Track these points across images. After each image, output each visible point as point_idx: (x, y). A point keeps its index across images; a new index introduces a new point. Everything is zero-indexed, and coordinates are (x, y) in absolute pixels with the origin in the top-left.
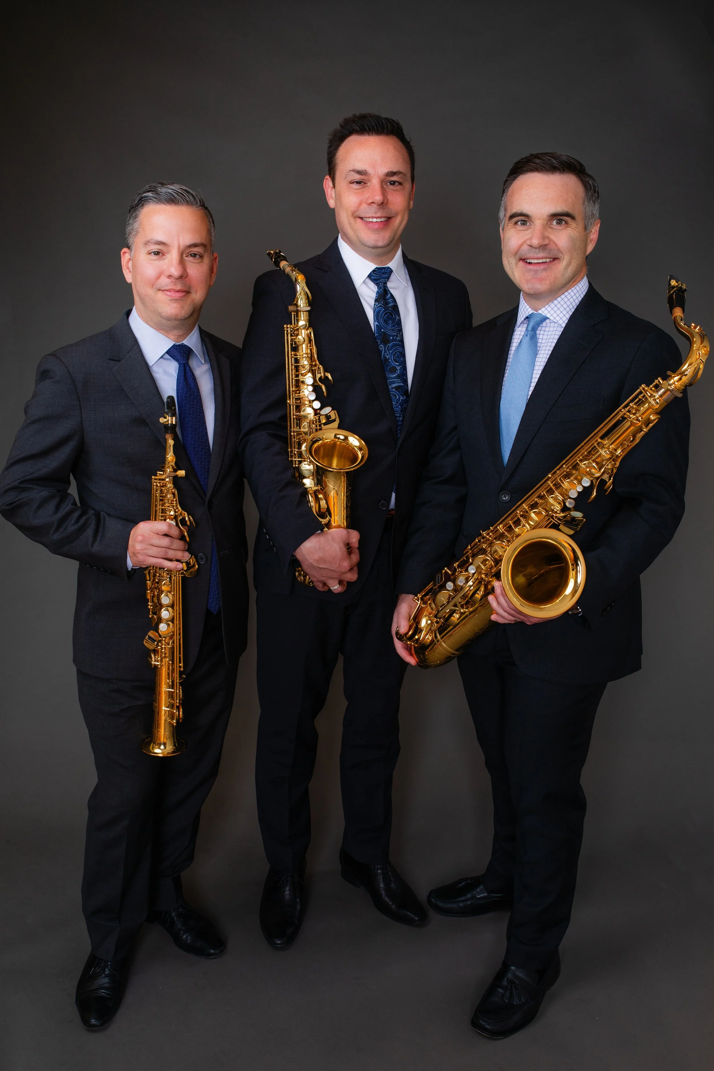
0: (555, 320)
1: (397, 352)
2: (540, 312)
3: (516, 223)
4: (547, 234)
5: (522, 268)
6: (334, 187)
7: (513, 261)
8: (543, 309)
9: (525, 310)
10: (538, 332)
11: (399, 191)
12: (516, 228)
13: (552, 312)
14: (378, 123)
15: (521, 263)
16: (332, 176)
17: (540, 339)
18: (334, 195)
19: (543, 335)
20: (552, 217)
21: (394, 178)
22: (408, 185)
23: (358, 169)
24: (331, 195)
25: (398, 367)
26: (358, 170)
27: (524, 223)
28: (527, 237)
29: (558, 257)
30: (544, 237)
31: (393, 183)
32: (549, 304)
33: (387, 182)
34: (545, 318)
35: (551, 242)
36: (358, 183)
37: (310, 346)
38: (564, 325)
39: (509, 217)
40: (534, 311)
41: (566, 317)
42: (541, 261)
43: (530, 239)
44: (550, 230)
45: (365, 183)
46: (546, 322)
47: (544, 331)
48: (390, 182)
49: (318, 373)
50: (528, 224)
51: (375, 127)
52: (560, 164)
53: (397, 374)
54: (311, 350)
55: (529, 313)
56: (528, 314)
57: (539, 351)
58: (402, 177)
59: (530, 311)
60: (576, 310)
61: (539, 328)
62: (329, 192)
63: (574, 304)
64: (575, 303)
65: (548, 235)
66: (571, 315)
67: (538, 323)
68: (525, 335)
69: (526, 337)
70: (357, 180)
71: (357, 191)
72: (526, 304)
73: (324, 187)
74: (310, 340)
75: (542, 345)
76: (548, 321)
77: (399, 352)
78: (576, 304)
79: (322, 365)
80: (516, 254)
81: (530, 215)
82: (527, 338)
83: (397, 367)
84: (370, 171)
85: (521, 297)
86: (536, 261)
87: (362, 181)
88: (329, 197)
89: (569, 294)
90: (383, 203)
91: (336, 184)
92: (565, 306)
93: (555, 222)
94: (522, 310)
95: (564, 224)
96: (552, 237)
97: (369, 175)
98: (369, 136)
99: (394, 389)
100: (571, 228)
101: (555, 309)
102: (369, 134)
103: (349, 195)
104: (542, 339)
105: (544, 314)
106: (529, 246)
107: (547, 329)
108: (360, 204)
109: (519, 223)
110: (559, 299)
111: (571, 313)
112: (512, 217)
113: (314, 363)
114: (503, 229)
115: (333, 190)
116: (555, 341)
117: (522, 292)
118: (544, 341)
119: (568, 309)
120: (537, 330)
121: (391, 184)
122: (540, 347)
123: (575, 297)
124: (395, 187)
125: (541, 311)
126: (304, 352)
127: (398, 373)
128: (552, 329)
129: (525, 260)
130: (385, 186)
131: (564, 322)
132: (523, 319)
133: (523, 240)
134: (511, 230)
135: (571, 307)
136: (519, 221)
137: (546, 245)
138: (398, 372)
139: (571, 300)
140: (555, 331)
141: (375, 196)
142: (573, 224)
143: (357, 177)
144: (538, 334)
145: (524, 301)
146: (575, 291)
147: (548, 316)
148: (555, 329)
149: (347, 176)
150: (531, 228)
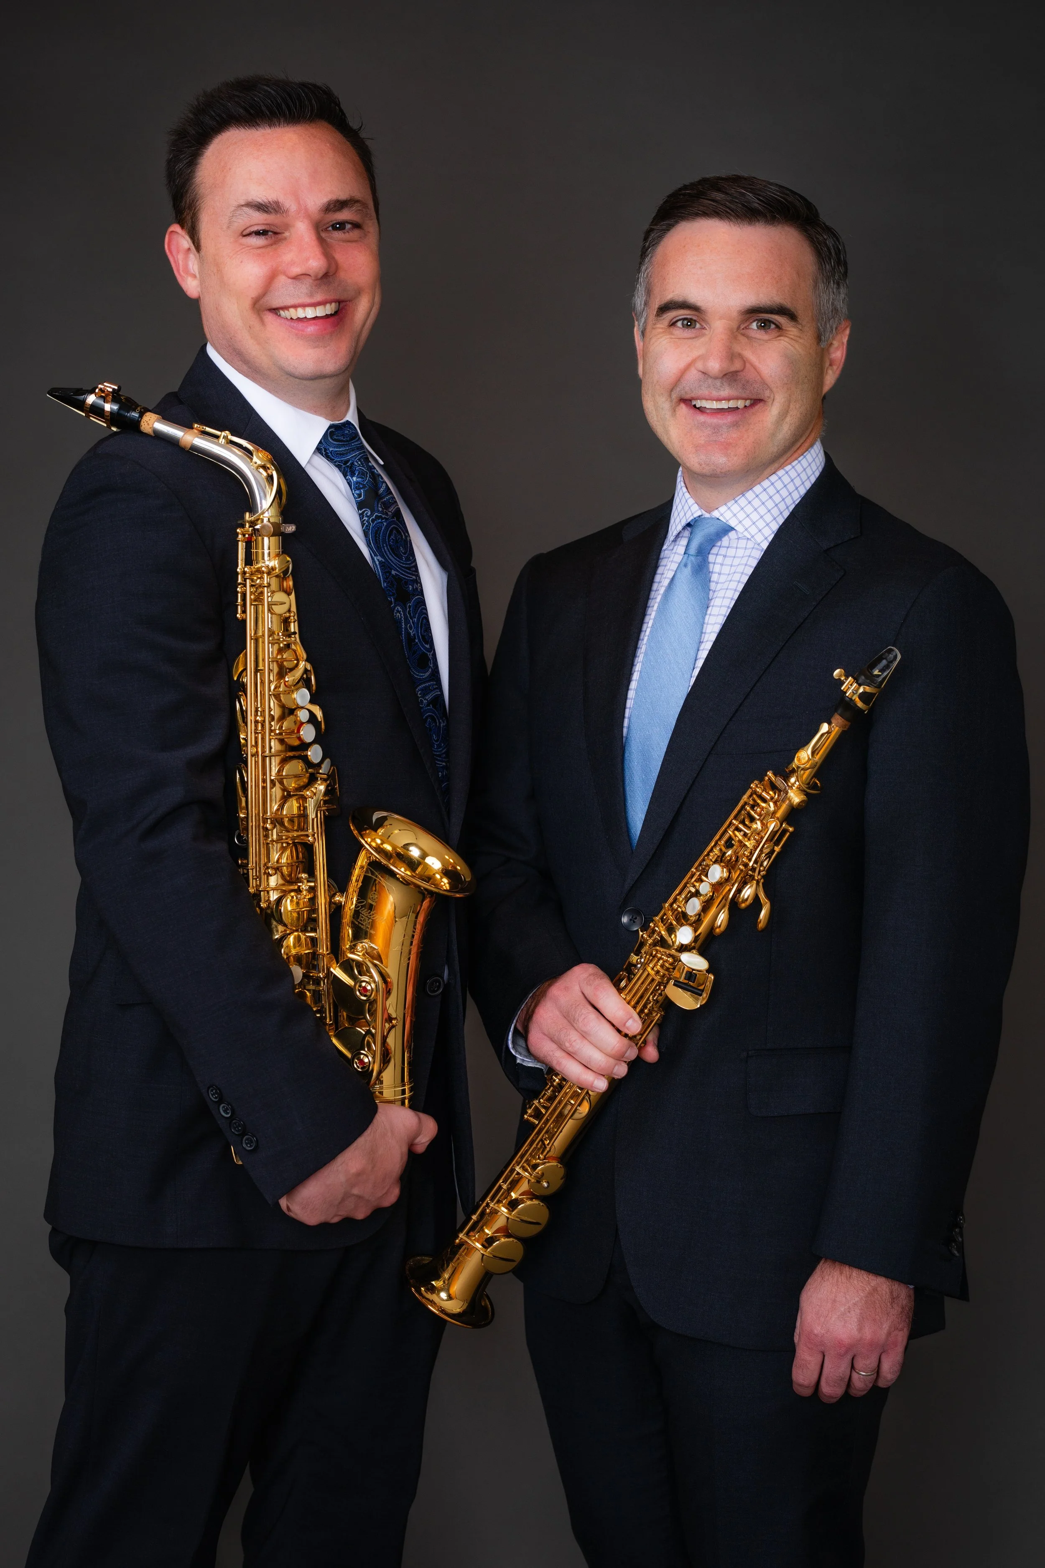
0: (746, 534)
2: (716, 514)
3: (673, 324)
4: (737, 348)
5: (685, 419)
6: (196, 247)
7: (665, 404)
8: (723, 509)
9: (686, 508)
10: (711, 558)
11: (356, 244)
12: (672, 334)
13: (741, 515)
15: (683, 409)
16: (188, 225)
17: (715, 573)
18: (195, 266)
19: (722, 565)
20: (748, 315)
22: (372, 230)
24: (188, 266)
27: (690, 323)
28: (696, 353)
29: (760, 397)
30: (732, 356)
32: (736, 499)
34: (727, 529)
35: (748, 365)
36: (262, 233)
38: (765, 545)
39: (658, 308)
40: (704, 512)
41: (770, 528)
42: (724, 405)
43: (703, 358)
44: (743, 340)
45: (278, 232)
46: (729, 537)
47: (725, 556)
48: (334, 225)
50: (698, 326)
51: (283, 106)
52: (766, 204)
55: (692, 515)
56: (692, 518)
57: (711, 599)
59: (695, 511)
60: (792, 514)
61: (715, 550)
62: (182, 263)
63: (789, 501)
64: (792, 498)
65: (740, 351)
66: (781, 524)
67: (711, 540)
68: (683, 564)
69: (683, 568)
70: (258, 227)
71: (259, 252)
72: (687, 495)
73: (167, 252)
75: (719, 586)
76: (732, 534)
78: (794, 502)
80: (672, 390)
81: (703, 308)
82: (688, 571)
83: (428, 654)
84: (286, 202)
85: (679, 479)
86: (715, 405)
87: (271, 228)
88: (183, 273)
89: (780, 478)
90: (326, 273)
91: (203, 244)
92: (770, 504)
93: (754, 325)
94: (680, 507)
95: (773, 329)
96: (748, 354)
97: (286, 211)
98: (272, 129)
100: (788, 337)
101: (749, 509)
102: (270, 125)
104: (720, 574)
105: (724, 518)
106: (700, 373)
107: (731, 552)
108: (270, 279)
109: (679, 324)
110: (758, 489)
111: (781, 521)
112: (664, 309)
114: (643, 333)
115: (194, 255)
116: (745, 579)
117: (681, 469)
118: (723, 578)
119: (775, 512)
120: (709, 553)
121: (338, 229)
122: (714, 591)
123: (791, 487)
124: (344, 236)
125: (719, 511)
128: (740, 552)
129: (691, 401)
130: (324, 233)
131: (766, 538)
132: (680, 528)
133: (689, 359)
134: (661, 337)
135: (782, 506)
136: (680, 320)
137: (736, 372)
139: (784, 493)
140: (746, 556)
141: (307, 259)
142: (793, 329)
144: (712, 563)
145: (684, 489)
146: (793, 474)
147: (732, 523)
148: (748, 552)
150: (704, 335)
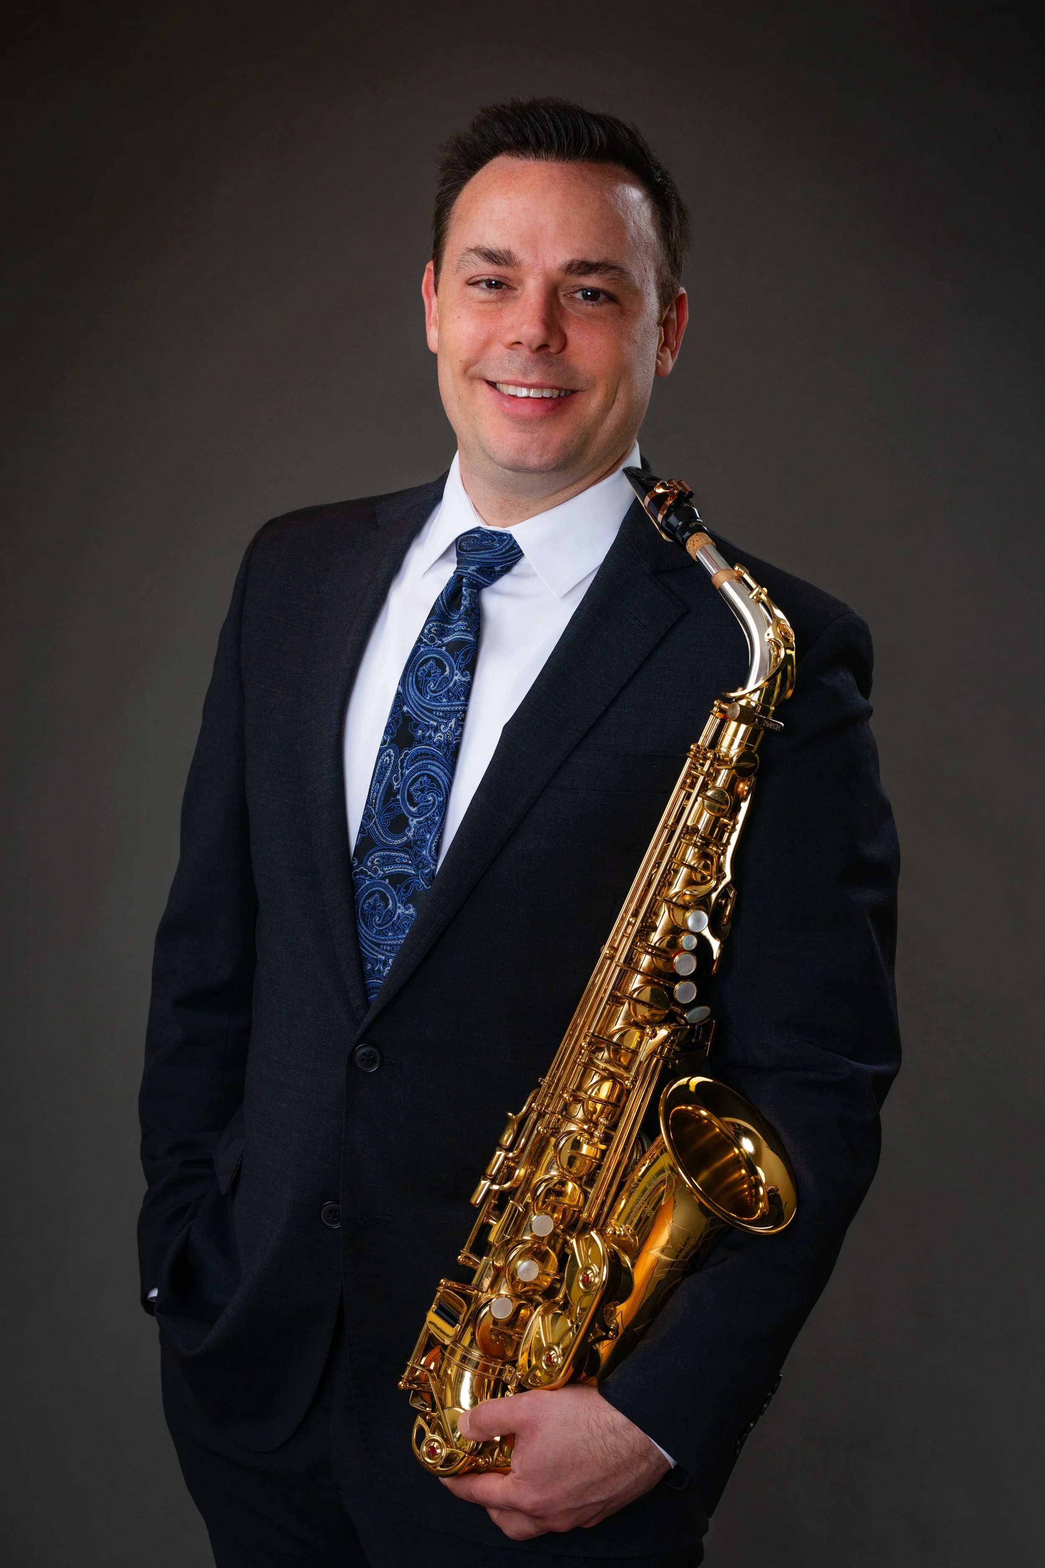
1: (423, 775)
23: (491, 248)
25: (412, 820)
26: (491, 253)
36: (492, 284)
53: (405, 839)
70: (487, 278)
77: (429, 776)
83: (411, 818)
87: (500, 281)
88: (429, 321)
90: (546, 346)
99: (387, 881)
115: (436, 299)
127: (409, 838)
138: (410, 834)
141: (524, 324)
149: (464, 265)
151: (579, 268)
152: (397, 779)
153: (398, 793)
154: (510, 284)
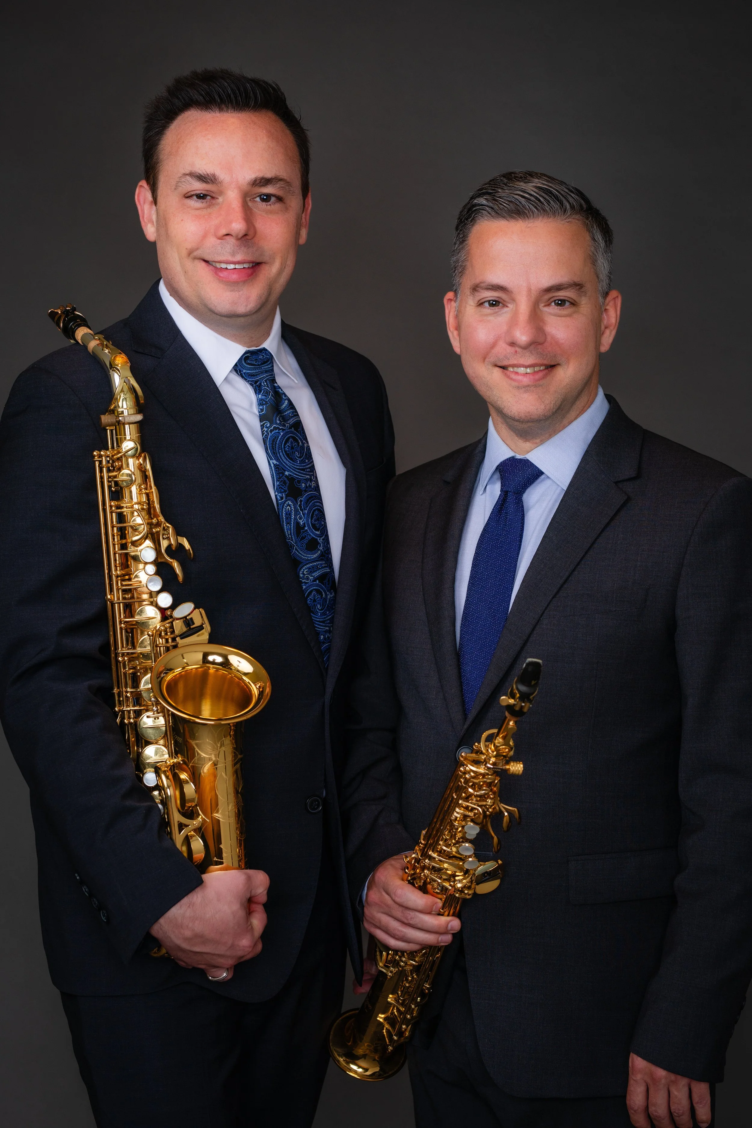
1: (315, 511)
6: (155, 201)
11: (278, 213)
14: (239, 90)
16: (152, 183)
18: (154, 217)
21: (268, 190)
22: (295, 202)
23: (201, 172)
24: (150, 215)
25: (319, 540)
26: (200, 175)
31: (266, 198)
33: (255, 196)
36: (201, 197)
37: (146, 489)
45: (213, 198)
48: (260, 196)
49: (163, 539)
51: (232, 96)
54: (147, 495)
58: (282, 187)
62: (146, 212)
70: (198, 192)
71: (197, 212)
73: (136, 201)
74: (145, 477)
77: (317, 509)
79: (170, 524)
84: (222, 175)
87: (207, 193)
88: (145, 220)
90: (246, 235)
91: (160, 199)
97: (221, 183)
98: (222, 113)
102: (221, 110)
103: (182, 220)
108: (205, 236)
113: (154, 521)
115: (154, 206)
121: (263, 200)
124: (269, 207)
126: (135, 500)
130: (250, 204)
138: (321, 548)
141: (231, 222)
143: (198, 186)
149: (180, 184)
151: (260, 182)
152: (301, 518)
153: (305, 526)
154: (214, 195)
